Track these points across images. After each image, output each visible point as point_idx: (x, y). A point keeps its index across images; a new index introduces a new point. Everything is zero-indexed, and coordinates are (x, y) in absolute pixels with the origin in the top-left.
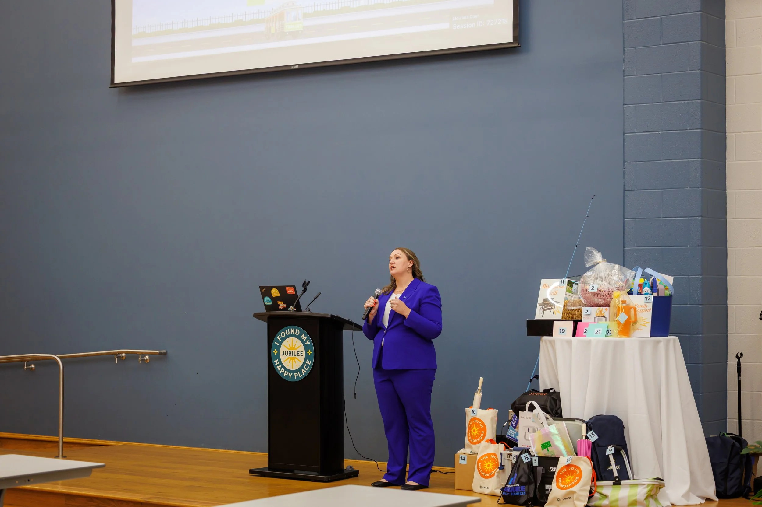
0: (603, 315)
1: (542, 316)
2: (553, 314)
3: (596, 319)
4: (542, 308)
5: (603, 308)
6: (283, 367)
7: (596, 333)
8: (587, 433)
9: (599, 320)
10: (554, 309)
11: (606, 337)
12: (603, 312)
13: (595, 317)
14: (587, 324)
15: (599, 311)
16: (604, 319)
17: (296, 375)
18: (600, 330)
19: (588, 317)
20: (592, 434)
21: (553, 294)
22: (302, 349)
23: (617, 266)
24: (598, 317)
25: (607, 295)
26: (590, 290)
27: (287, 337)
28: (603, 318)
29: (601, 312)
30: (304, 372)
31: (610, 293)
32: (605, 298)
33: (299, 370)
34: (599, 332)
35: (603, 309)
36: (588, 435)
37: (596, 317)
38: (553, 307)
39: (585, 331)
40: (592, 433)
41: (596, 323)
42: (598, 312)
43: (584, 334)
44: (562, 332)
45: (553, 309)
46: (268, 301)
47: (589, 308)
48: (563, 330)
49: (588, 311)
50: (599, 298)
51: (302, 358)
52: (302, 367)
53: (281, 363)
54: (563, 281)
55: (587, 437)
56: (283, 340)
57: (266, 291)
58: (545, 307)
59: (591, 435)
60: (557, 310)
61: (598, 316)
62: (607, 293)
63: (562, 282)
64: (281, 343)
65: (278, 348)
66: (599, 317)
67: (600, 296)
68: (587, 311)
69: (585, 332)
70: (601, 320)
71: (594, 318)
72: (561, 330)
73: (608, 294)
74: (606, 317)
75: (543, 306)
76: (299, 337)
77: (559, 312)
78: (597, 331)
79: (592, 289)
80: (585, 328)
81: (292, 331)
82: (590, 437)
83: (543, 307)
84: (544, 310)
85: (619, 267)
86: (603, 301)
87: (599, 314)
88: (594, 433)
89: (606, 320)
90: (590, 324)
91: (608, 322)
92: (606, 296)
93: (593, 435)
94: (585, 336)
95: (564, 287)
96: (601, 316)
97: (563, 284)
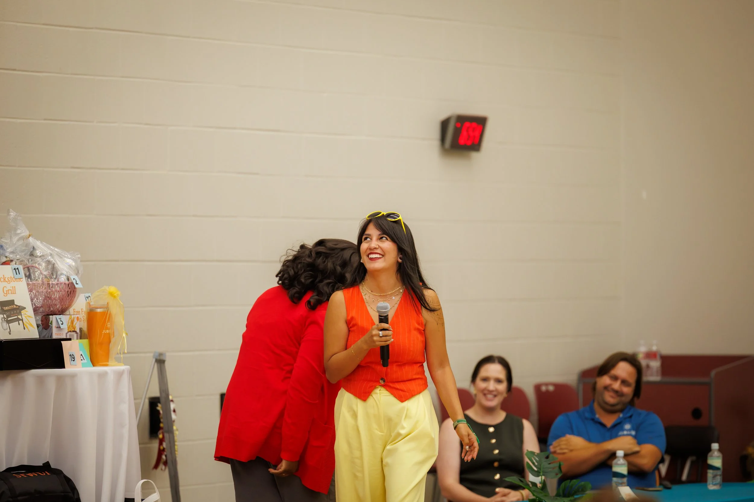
0: (75, 329)
1: (10, 334)
2: (24, 328)
3: (68, 335)
4: (3, 319)
10: (22, 320)
12: (74, 323)
13: (67, 332)
15: (71, 320)
16: (76, 335)
19: (60, 332)
21: (11, 293)
24: (70, 333)
28: (74, 333)
29: (72, 322)
37: (68, 332)
38: (20, 317)
42: (69, 325)
45: (20, 320)
47: (62, 317)
48: (73, 357)
54: (18, 269)
58: (8, 317)
60: (28, 322)
63: (17, 271)
66: (70, 331)
68: (62, 323)
70: (73, 337)
71: (66, 334)
72: (70, 355)
74: (77, 331)
75: (3, 314)
77: (31, 325)
83: (5, 316)
84: (9, 322)
87: (70, 327)
89: (78, 337)
95: (21, 280)
96: (73, 330)
97: (19, 274)
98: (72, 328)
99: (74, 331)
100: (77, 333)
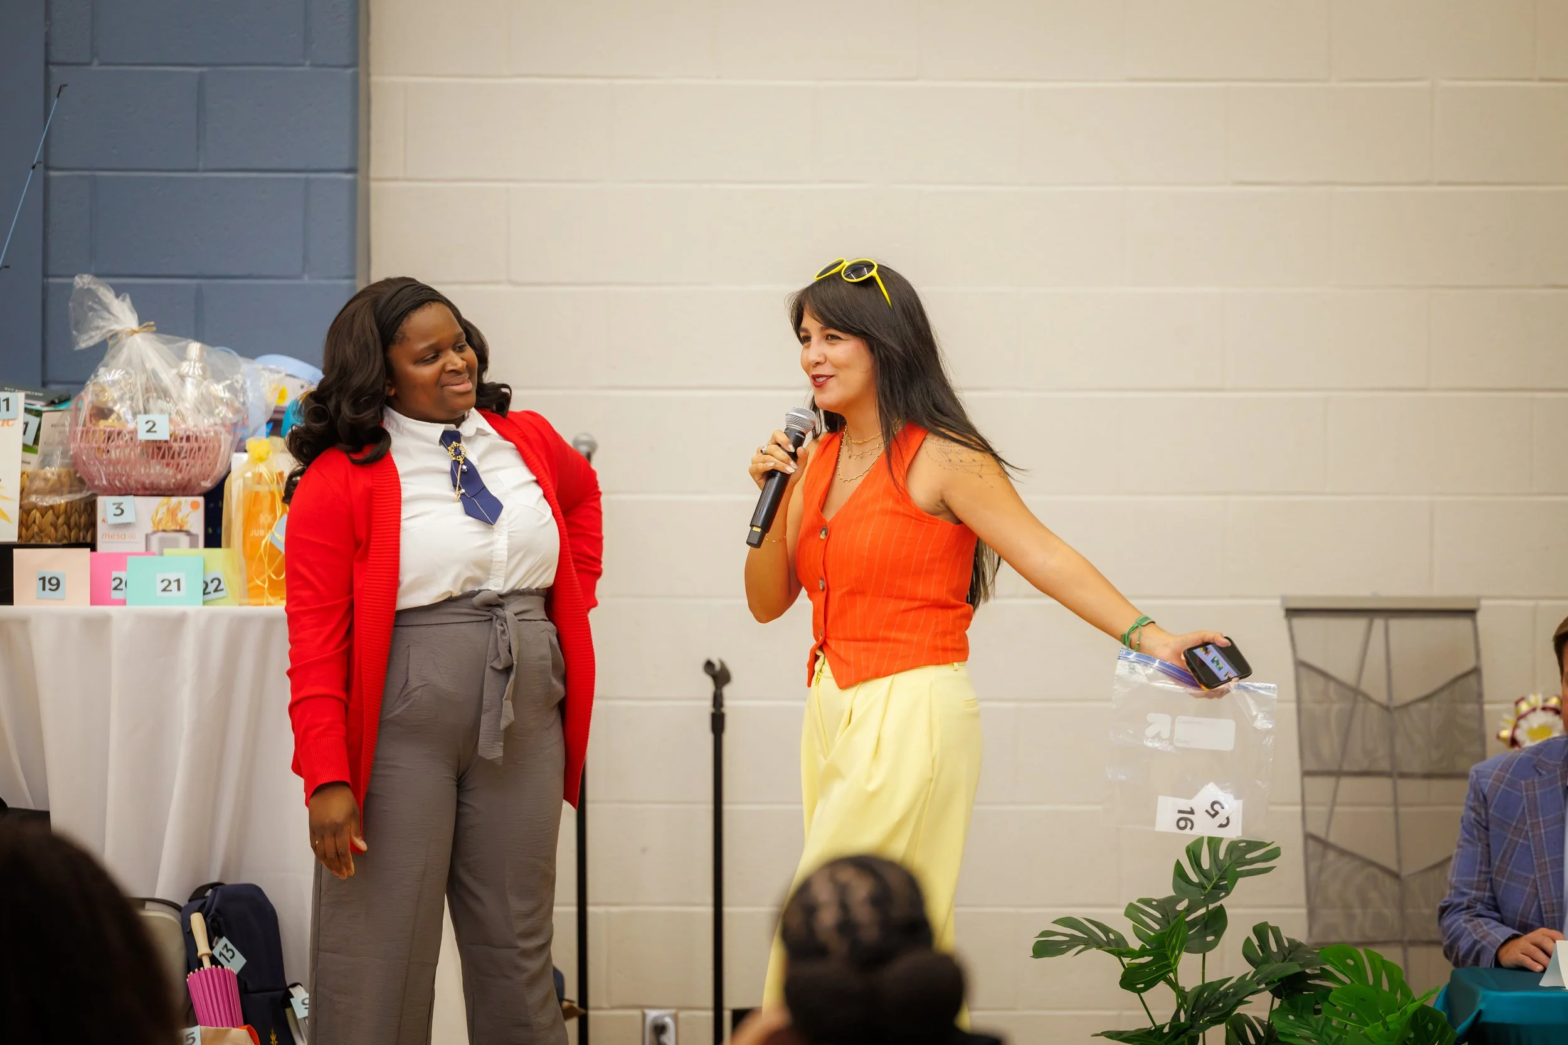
3: (155, 540)
5: (183, 499)
7: (164, 590)
8: (212, 948)
9: (164, 543)
11: (204, 603)
12: (180, 516)
13: (150, 531)
14: (119, 560)
15: (165, 508)
16: (184, 539)
18: (178, 581)
19: (121, 532)
20: (228, 950)
23: (194, 348)
24: (160, 534)
25: (195, 453)
26: (143, 436)
28: (179, 535)
29: (173, 513)
31: (203, 446)
32: (187, 465)
34: (174, 585)
35: (180, 503)
36: (216, 952)
37: (154, 532)
39: (115, 583)
40: (226, 946)
41: (154, 554)
42: (159, 516)
43: (115, 595)
44: (48, 586)
47: (128, 501)
48: (54, 581)
49: (123, 511)
50: (168, 465)
54: (7, 400)
55: (214, 960)
59: (224, 952)
61: (161, 528)
62: (196, 445)
63: (5, 403)
66: (164, 531)
67: (173, 457)
68: (119, 512)
69: (115, 588)
70: (175, 544)
71: (147, 537)
72: (43, 579)
73: (200, 449)
74: (193, 531)
77: (4, 516)
78: (166, 583)
79: (149, 431)
80: (115, 574)
82: (222, 960)
85: (201, 350)
86: (179, 477)
87: (164, 522)
88: (230, 946)
89: (193, 544)
90: (130, 559)
91: (202, 551)
92: (194, 458)
93: (230, 953)
94: (123, 602)
95: (11, 423)
96: (174, 528)
97: (8, 409)
98: (170, 524)
99: (180, 531)
100: (188, 533)
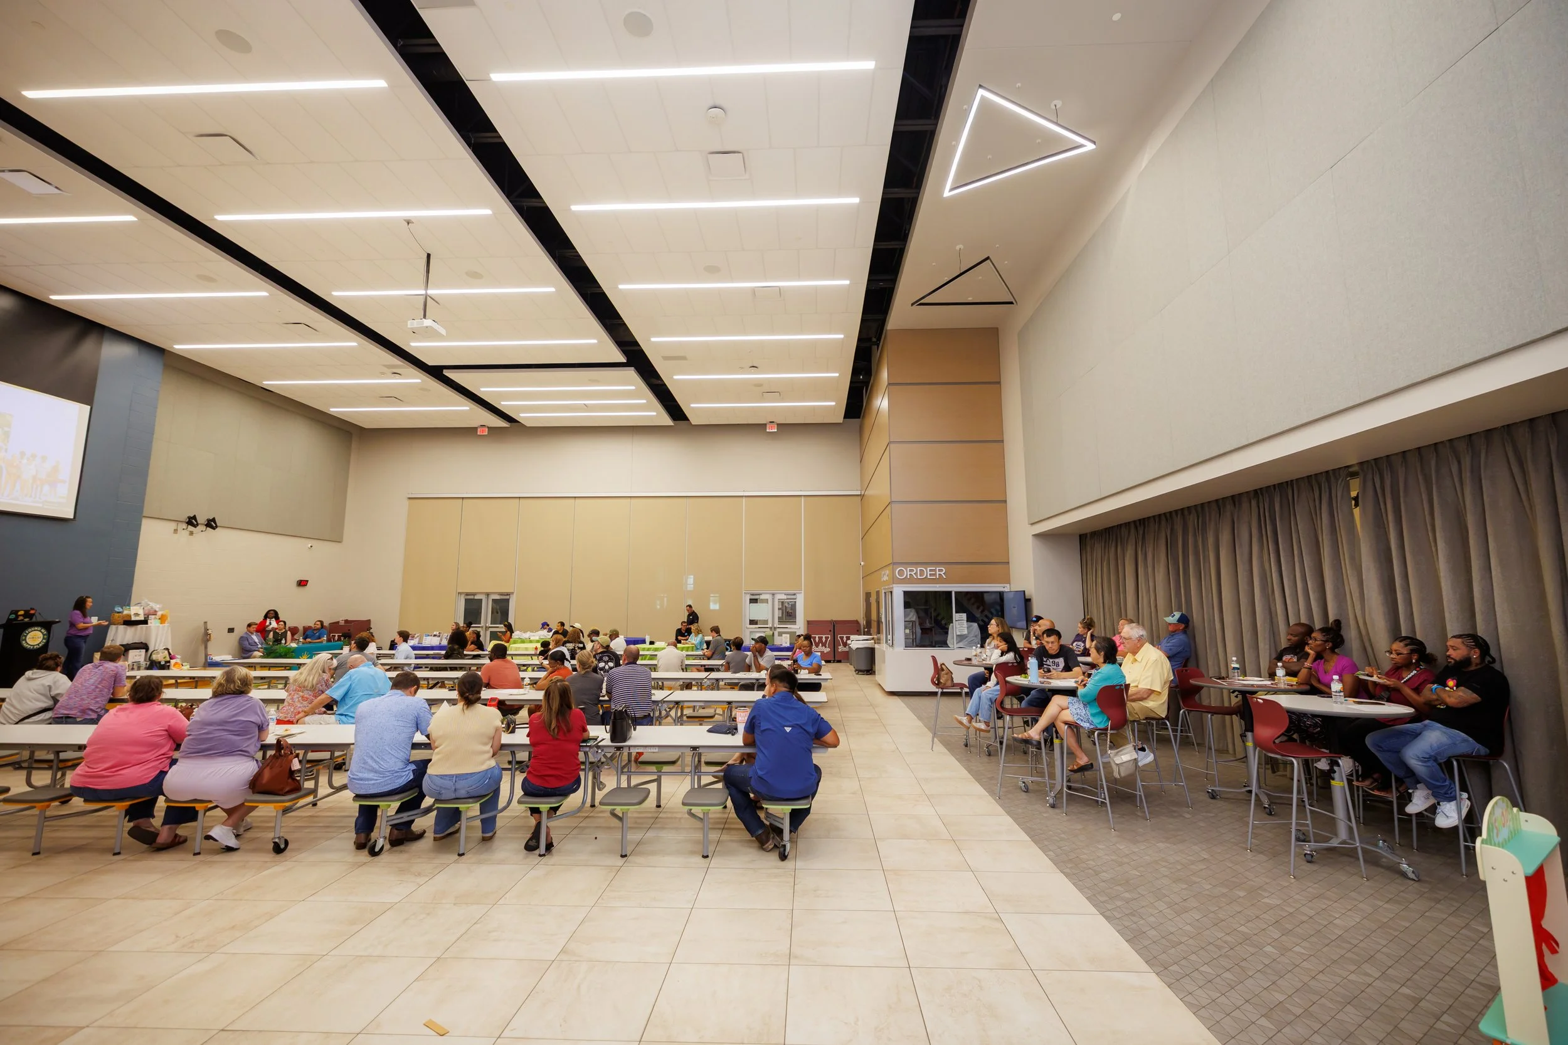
6: (27, 644)
17: (35, 647)
22: (42, 636)
27: (32, 631)
30: (40, 645)
33: (38, 644)
46: (13, 616)
51: (40, 640)
52: (40, 643)
53: (26, 642)
56: (29, 632)
57: (16, 612)
64: (28, 634)
65: (26, 636)
76: (40, 631)
81: (36, 628)
